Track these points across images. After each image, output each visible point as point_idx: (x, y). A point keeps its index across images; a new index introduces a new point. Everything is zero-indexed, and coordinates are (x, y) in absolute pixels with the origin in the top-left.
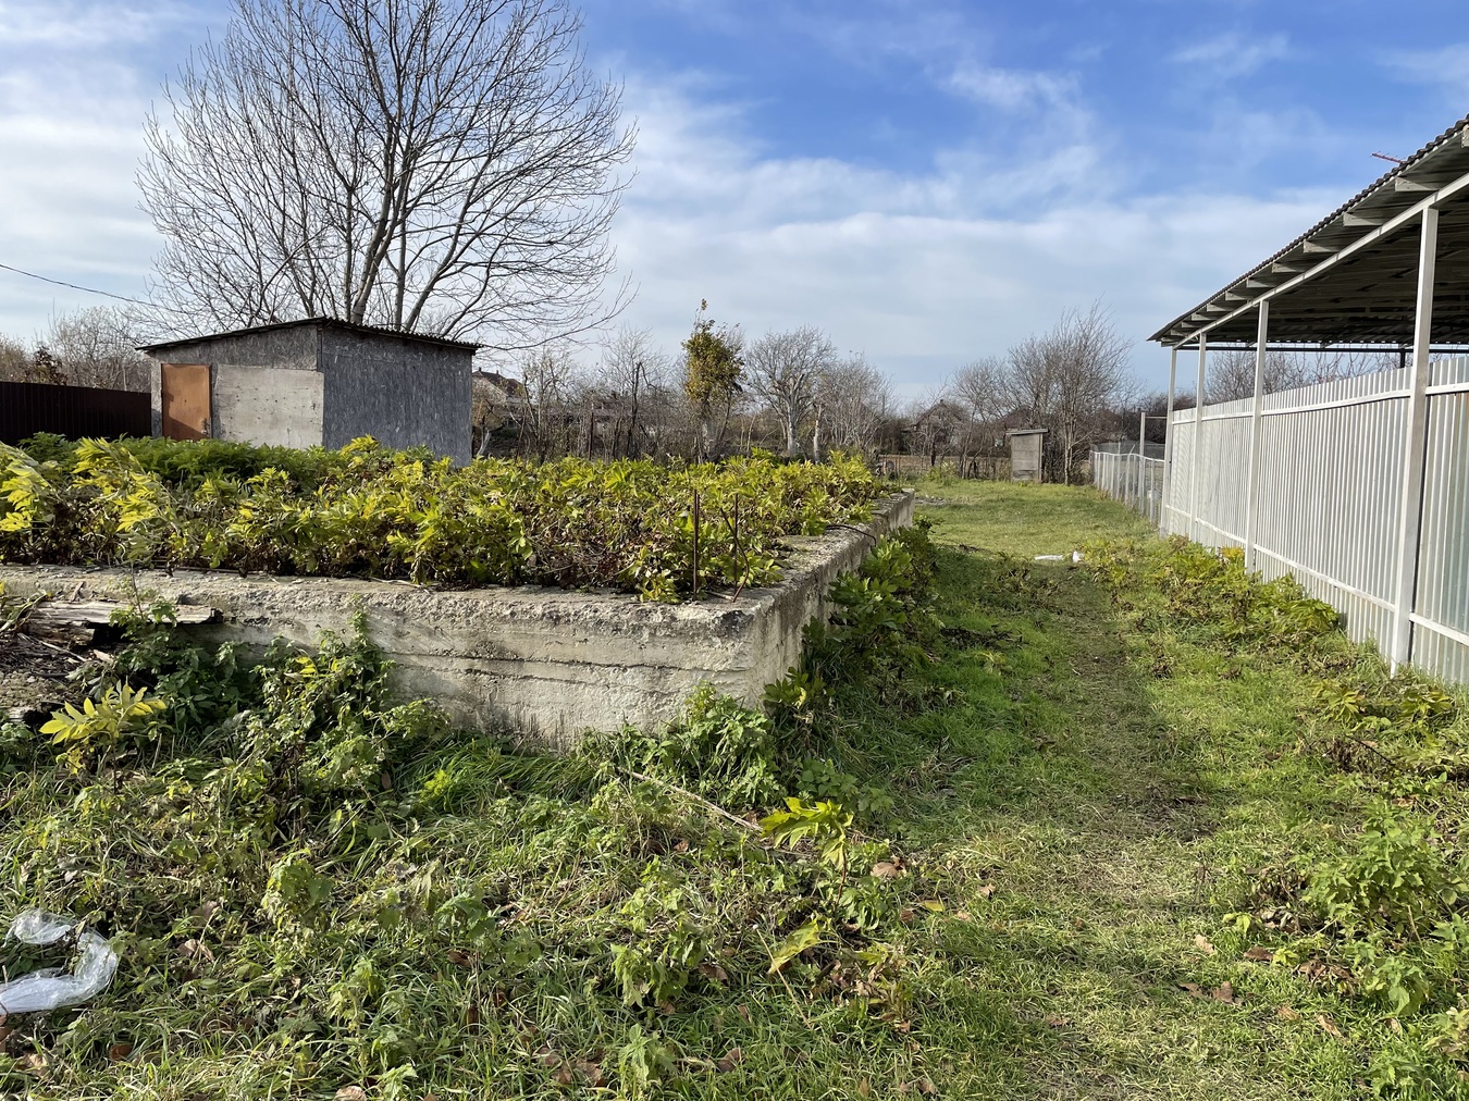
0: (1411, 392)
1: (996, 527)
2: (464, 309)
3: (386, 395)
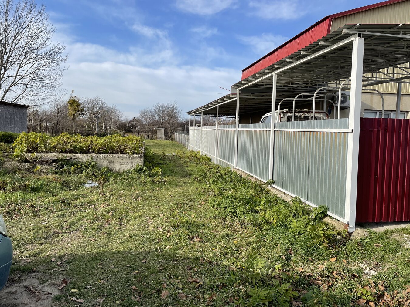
0: (216, 129)
1: (157, 149)
2: (19, 95)
3: (10, 119)
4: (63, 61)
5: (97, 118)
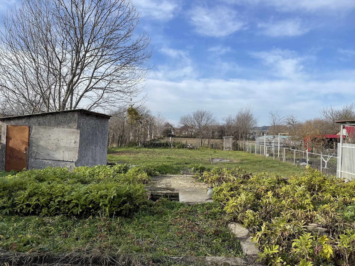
3: (92, 135)
5: (149, 126)
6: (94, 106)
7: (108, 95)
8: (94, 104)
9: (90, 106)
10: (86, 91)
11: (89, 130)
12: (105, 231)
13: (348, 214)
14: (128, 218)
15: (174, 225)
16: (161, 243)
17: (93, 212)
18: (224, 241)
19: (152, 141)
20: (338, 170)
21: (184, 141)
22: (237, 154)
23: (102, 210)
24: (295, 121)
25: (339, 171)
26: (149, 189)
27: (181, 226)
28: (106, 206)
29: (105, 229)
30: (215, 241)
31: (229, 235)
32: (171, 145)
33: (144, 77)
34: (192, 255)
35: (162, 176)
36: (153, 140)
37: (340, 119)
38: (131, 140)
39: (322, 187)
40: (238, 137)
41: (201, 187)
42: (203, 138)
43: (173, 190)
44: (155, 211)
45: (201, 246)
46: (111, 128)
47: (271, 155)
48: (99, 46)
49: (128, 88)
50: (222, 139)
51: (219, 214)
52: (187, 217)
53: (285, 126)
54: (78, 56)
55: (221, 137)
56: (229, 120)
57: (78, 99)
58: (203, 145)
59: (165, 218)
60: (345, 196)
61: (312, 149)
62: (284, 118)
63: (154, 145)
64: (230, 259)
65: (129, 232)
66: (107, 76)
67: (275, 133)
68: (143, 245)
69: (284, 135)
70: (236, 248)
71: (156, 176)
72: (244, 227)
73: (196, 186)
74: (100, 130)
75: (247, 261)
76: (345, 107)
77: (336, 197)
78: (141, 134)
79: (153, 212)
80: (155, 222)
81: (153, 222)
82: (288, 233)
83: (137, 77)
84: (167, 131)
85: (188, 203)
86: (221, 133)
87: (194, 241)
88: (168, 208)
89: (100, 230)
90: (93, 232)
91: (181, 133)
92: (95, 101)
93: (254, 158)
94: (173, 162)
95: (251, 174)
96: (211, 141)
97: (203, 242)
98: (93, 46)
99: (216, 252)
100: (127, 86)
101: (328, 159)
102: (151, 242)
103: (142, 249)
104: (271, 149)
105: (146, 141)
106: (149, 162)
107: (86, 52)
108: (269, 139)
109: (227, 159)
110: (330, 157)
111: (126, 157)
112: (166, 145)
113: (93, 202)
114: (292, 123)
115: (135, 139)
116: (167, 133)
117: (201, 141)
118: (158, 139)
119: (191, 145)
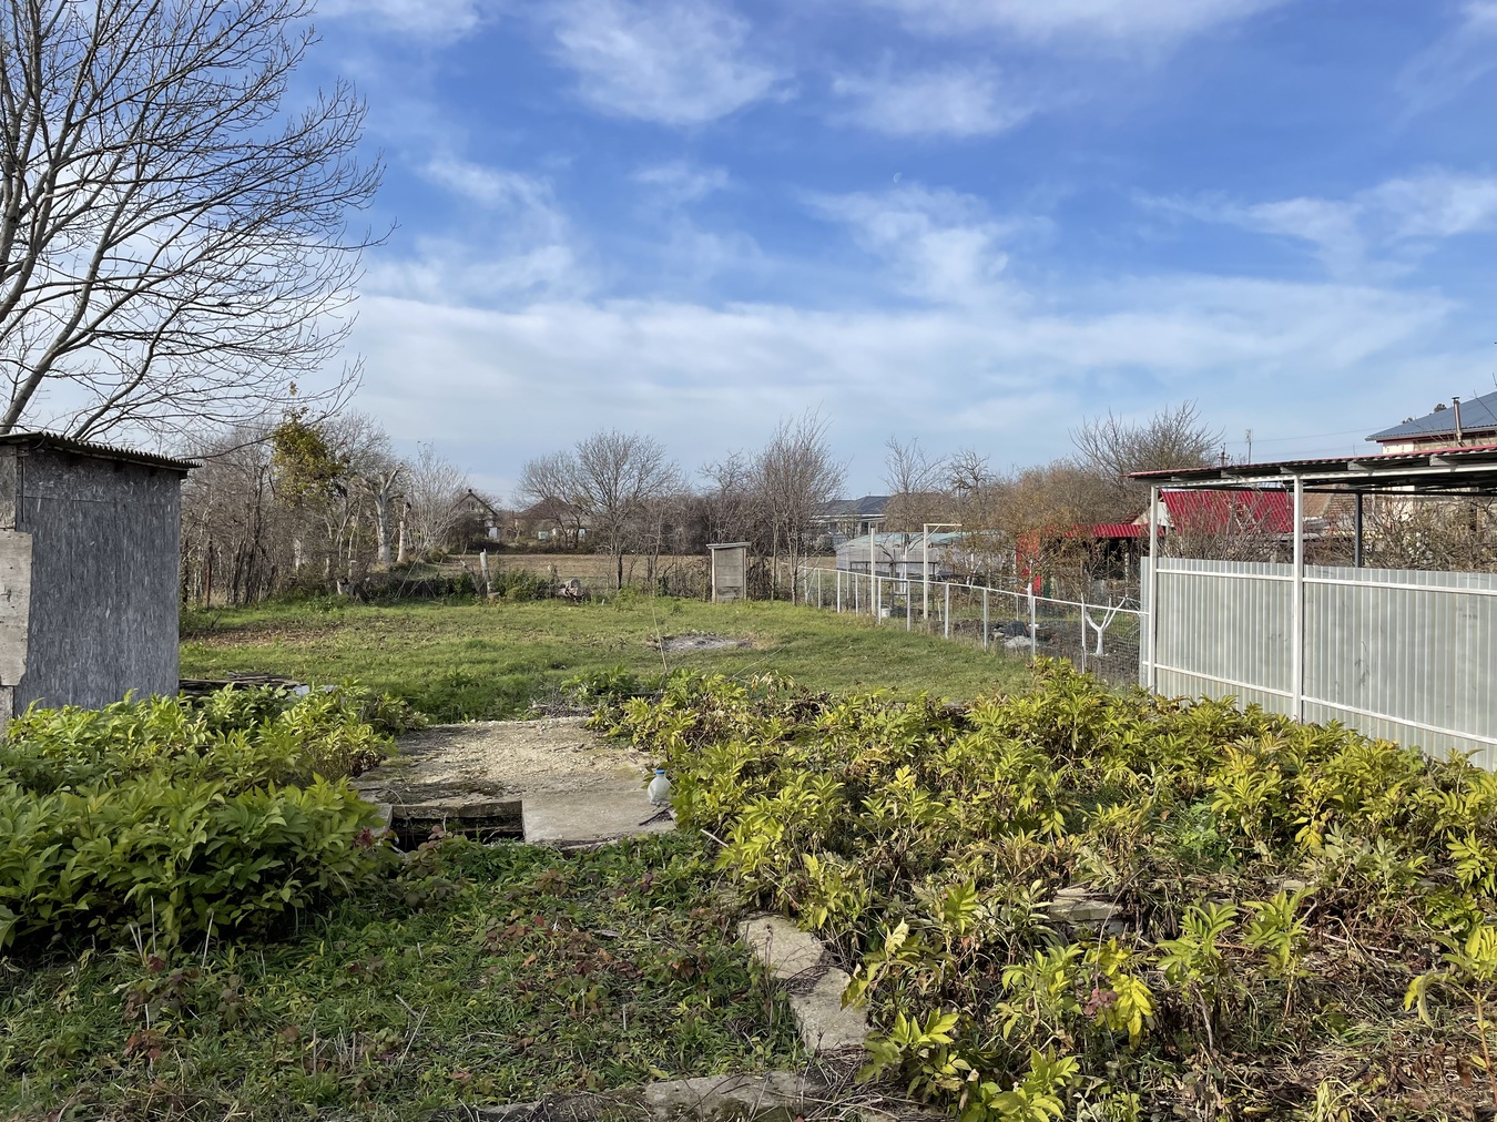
2: (105, 402)
3: (96, 558)
4: (356, 199)
5: (381, 505)
6: (106, 416)
7: (175, 366)
8: (107, 408)
9: (84, 419)
10: (63, 346)
11: (82, 533)
12: (164, 1016)
13: (1194, 837)
14: (280, 943)
15: (501, 953)
16: (442, 1047)
17: (100, 931)
18: (721, 1001)
19: (398, 575)
20: (1144, 663)
21: (542, 568)
22: (768, 612)
23: (144, 919)
24: (983, 473)
25: (1147, 663)
26: (383, 794)
27: (533, 957)
28: (162, 896)
29: (164, 1010)
30: (682, 1006)
31: (743, 973)
32: (485, 586)
33: (347, 284)
34: (583, 1085)
35: (442, 730)
36: (402, 567)
37: (1141, 466)
38: (295, 571)
39: (1096, 733)
40: (770, 544)
41: (621, 766)
42: (625, 552)
43: (495, 789)
44: (412, 899)
45: (623, 1035)
46: (195, 521)
47: (899, 612)
48: (119, 139)
49: (274, 334)
50: (705, 552)
51: (699, 884)
52: (558, 910)
53: (947, 495)
54: (15, 181)
55: (699, 546)
56: (732, 476)
57: (21, 386)
58: (625, 582)
59: (458, 926)
60: (1179, 768)
61: (1049, 583)
62: (944, 464)
63: (405, 589)
64: (749, 1080)
65: (287, 1009)
66: (164, 278)
67: (911, 522)
68: (353, 1067)
69: (944, 530)
70: (774, 1027)
71: (415, 731)
72: (802, 929)
73: (600, 765)
74: (138, 529)
75: (822, 1081)
76: (1162, 419)
77: (1148, 772)
78: (346, 543)
79: (402, 902)
80: (409, 950)
81: (401, 952)
82: (979, 938)
83: (313, 283)
84: (466, 525)
85: (564, 843)
86: (698, 530)
87: (594, 1016)
88: (471, 875)
89: (135, 1015)
90: (100, 1028)
91: (528, 532)
92: (108, 392)
93: (835, 629)
94: (494, 662)
95: (822, 699)
96: (658, 566)
97: (630, 1017)
98: (92, 135)
99: (693, 1054)
100: (269, 324)
101: (1107, 620)
102: (394, 1049)
103: (350, 1086)
104: (898, 589)
105: (371, 575)
106: (388, 666)
107: (58, 162)
108: (889, 546)
109: (725, 636)
110: (1111, 612)
111: (274, 652)
112: (465, 590)
113: (94, 883)
114: (970, 481)
115: (317, 568)
116: (466, 535)
117: (616, 564)
118: (428, 561)
119: (576, 582)
